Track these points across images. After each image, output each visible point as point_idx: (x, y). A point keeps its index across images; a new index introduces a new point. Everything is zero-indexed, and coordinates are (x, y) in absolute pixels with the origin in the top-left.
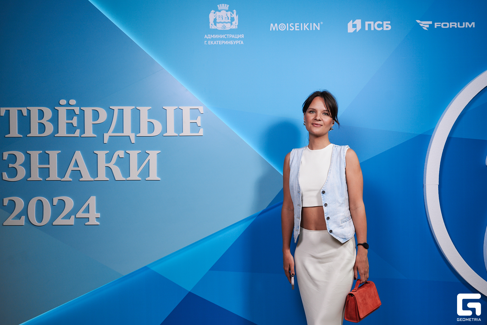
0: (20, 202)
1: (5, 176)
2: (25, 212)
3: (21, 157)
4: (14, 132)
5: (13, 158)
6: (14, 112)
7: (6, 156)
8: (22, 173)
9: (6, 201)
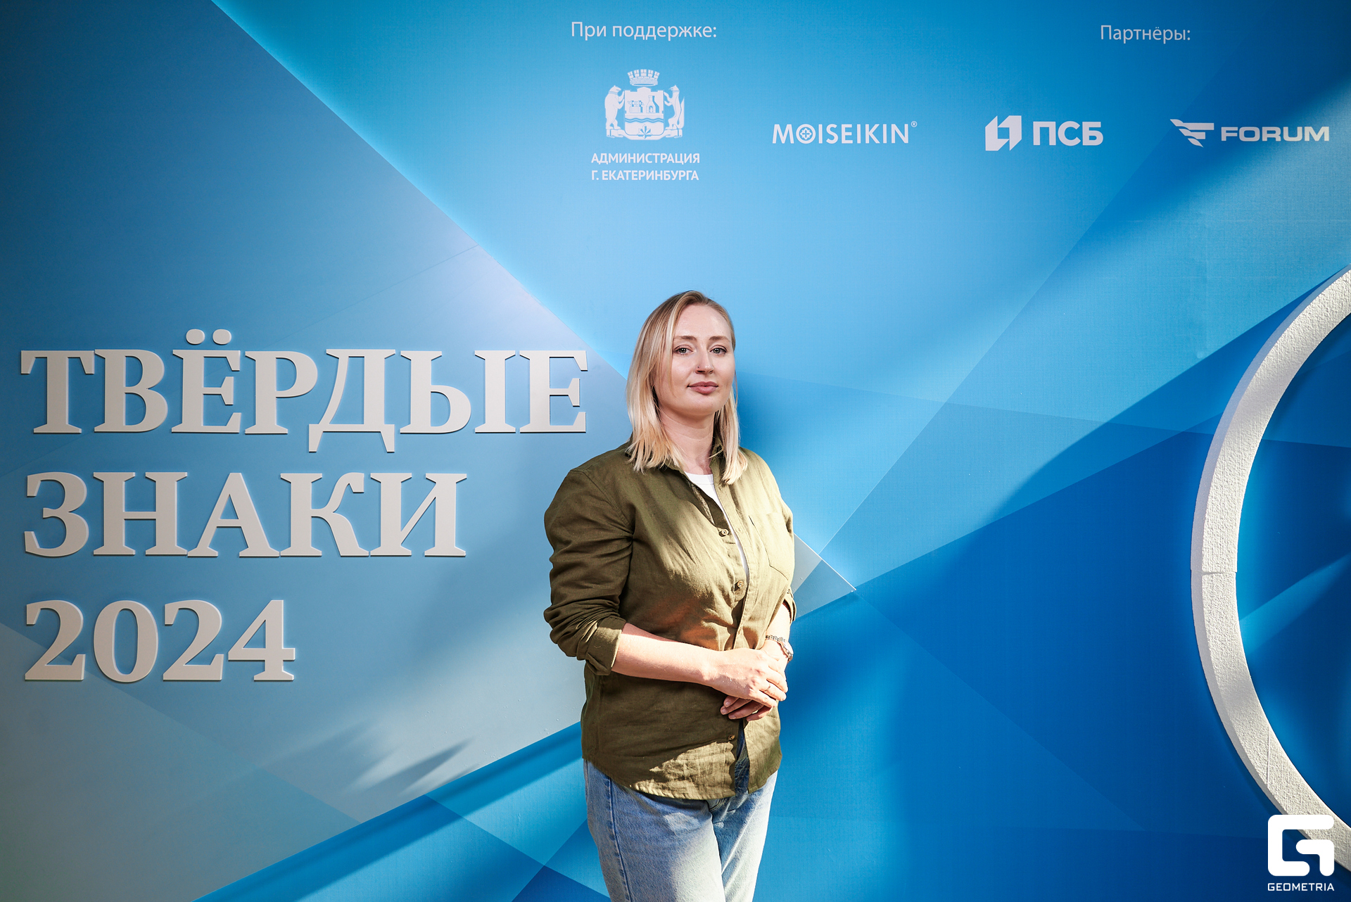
0: (72, 616)
1: (32, 542)
2: (85, 644)
3: (76, 489)
4: (59, 419)
5: (55, 494)
6: (58, 362)
7: (34, 484)
8: (77, 535)
9: (33, 613)
